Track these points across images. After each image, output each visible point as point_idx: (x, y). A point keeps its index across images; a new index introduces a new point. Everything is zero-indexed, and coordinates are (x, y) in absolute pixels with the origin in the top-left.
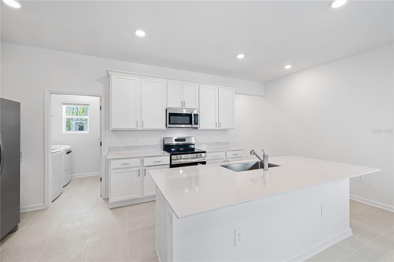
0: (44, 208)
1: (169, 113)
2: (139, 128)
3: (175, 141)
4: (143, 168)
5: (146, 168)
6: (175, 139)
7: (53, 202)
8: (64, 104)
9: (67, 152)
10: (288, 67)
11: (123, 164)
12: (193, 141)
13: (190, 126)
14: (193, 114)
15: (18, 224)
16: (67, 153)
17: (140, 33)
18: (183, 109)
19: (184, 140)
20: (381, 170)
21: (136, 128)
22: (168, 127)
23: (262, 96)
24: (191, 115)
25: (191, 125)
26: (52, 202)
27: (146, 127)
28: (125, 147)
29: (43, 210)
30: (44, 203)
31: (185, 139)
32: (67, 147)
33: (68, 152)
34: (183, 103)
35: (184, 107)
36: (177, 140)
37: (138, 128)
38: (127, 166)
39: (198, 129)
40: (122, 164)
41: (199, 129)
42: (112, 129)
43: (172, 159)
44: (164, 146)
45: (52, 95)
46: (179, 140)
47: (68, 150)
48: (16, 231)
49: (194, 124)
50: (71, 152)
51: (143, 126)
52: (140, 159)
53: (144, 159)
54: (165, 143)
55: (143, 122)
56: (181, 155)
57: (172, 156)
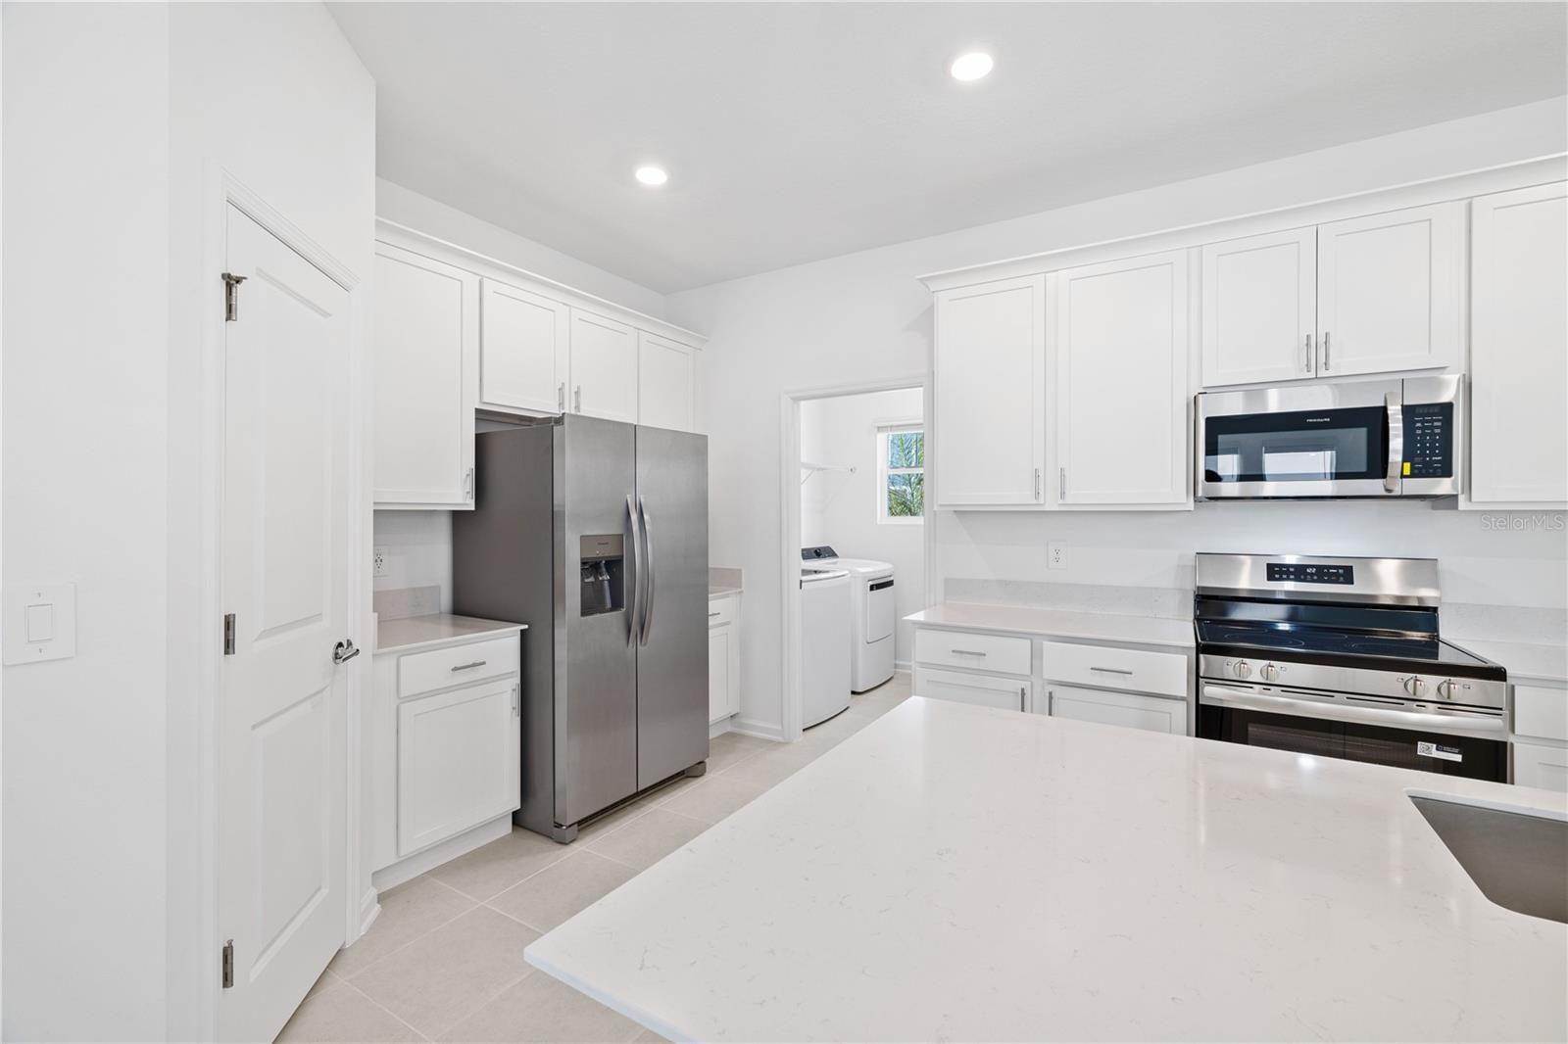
0: (780, 739)
1: (1208, 420)
2: (1051, 505)
3: (1268, 578)
4: (1043, 687)
5: (1058, 691)
6: (1270, 566)
7: (807, 732)
9: (871, 583)
11: (961, 652)
12: (1434, 590)
13: (1375, 486)
14: (1395, 413)
15: (707, 760)
16: (872, 588)
19: (1345, 574)
21: (1035, 502)
22: (1200, 494)
24: (1382, 413)
25: (1380, 482)
26: (804, 730)
27: (1083, 494)
28: (1006, 583)
29: (779, 743)
30: (781, 722)
31: (1348, 569)
32: (879, 569)
33: (876, 585)
34: (1317, 349)
35: (1322, 373)
36: (1280, 572)
37: (1042, 502)
38: (973, 663)
39: (1455, 507)
40: (953, 651)
41: (1463, 504)
42: (942, 505)
43: (1201, 674)
44: (1197, 596)
45: (803, 403)
46: (1299, 572)
47: (878, 576)
48: (702, 775)
49: (1412, 475)
50: (890, 583)
51: (1063, 495)
52: (1029, 642)
53: (1047, 645)
54: (1197, 584)
55: (1063, 476)
56: (1266, 662)
57: (1202, 656)
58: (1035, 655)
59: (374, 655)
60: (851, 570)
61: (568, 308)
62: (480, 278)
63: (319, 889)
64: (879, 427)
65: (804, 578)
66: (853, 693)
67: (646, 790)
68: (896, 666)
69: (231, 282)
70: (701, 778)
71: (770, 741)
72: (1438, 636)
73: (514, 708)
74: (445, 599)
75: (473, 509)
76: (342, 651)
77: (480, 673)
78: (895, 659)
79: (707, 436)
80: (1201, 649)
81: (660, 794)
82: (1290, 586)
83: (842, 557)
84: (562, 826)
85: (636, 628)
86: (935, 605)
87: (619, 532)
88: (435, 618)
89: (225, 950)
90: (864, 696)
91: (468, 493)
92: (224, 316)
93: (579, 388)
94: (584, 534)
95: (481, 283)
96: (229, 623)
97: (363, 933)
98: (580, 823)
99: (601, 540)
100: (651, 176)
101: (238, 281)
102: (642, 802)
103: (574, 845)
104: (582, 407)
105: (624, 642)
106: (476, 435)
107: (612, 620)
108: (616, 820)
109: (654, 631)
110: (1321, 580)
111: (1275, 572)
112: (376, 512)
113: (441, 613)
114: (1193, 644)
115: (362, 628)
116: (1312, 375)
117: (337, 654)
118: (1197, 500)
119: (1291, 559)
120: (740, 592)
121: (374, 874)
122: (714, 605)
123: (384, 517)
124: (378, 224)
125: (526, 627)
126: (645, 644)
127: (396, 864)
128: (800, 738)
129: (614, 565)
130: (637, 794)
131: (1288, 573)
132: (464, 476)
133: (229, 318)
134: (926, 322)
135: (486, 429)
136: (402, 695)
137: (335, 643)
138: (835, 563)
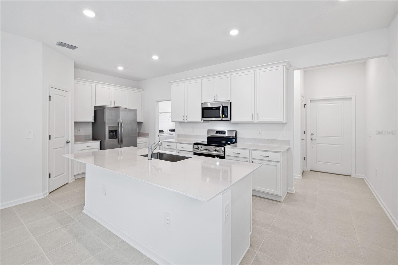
1: (203, 108)
4: (177, 151)
5: (179, 151)
12: (234, 135)
14: (221, 107)
19: (224, 133)
21: (183, 121)
22: (202, 120)
28: (185, 135)
38: (170, 147)
41: (232, 122)
45: (159, 102)
46: (220, 133)
49: (223, 117)
52: (176, 144)
55: (186, 117)
56: (200, 146)
57: (194, 145)
58: (177, 146)
59: (74, 143)
61: (112, 88)
63: (64, 173)
69: (50, 96)
74: (91, 137)
75: (94, 122)
76: (68, 142)
77: (92, 147)
87: (117, 126)
88: (90, 140)
89: (50, 174)
91: (93, 119)
92: (49, 100)
93: (114, 101)
94: (110, 126)
95: (95, 86)
96: (50, 136)
97: (71, 182)
99: (112, 127)
100: (120, 68)
101: (51, 96)
104: (115, 104)
105: (118, 144)
106: (95, 110)
107: (115, 140)
111: (217, 133)
112: (74, 123)
113: (90, 139)
115: (72, 139)
116: (215, 101)
120: (149, 137)
121: (74, 175)
123: (75, 124)
125: (101, 141)
126: (122, 144)
127: (78, 174)
129: (116, 131)
132: (92, 117)
133: (50, 100)
136: (79, 150)
137: (66, 141)
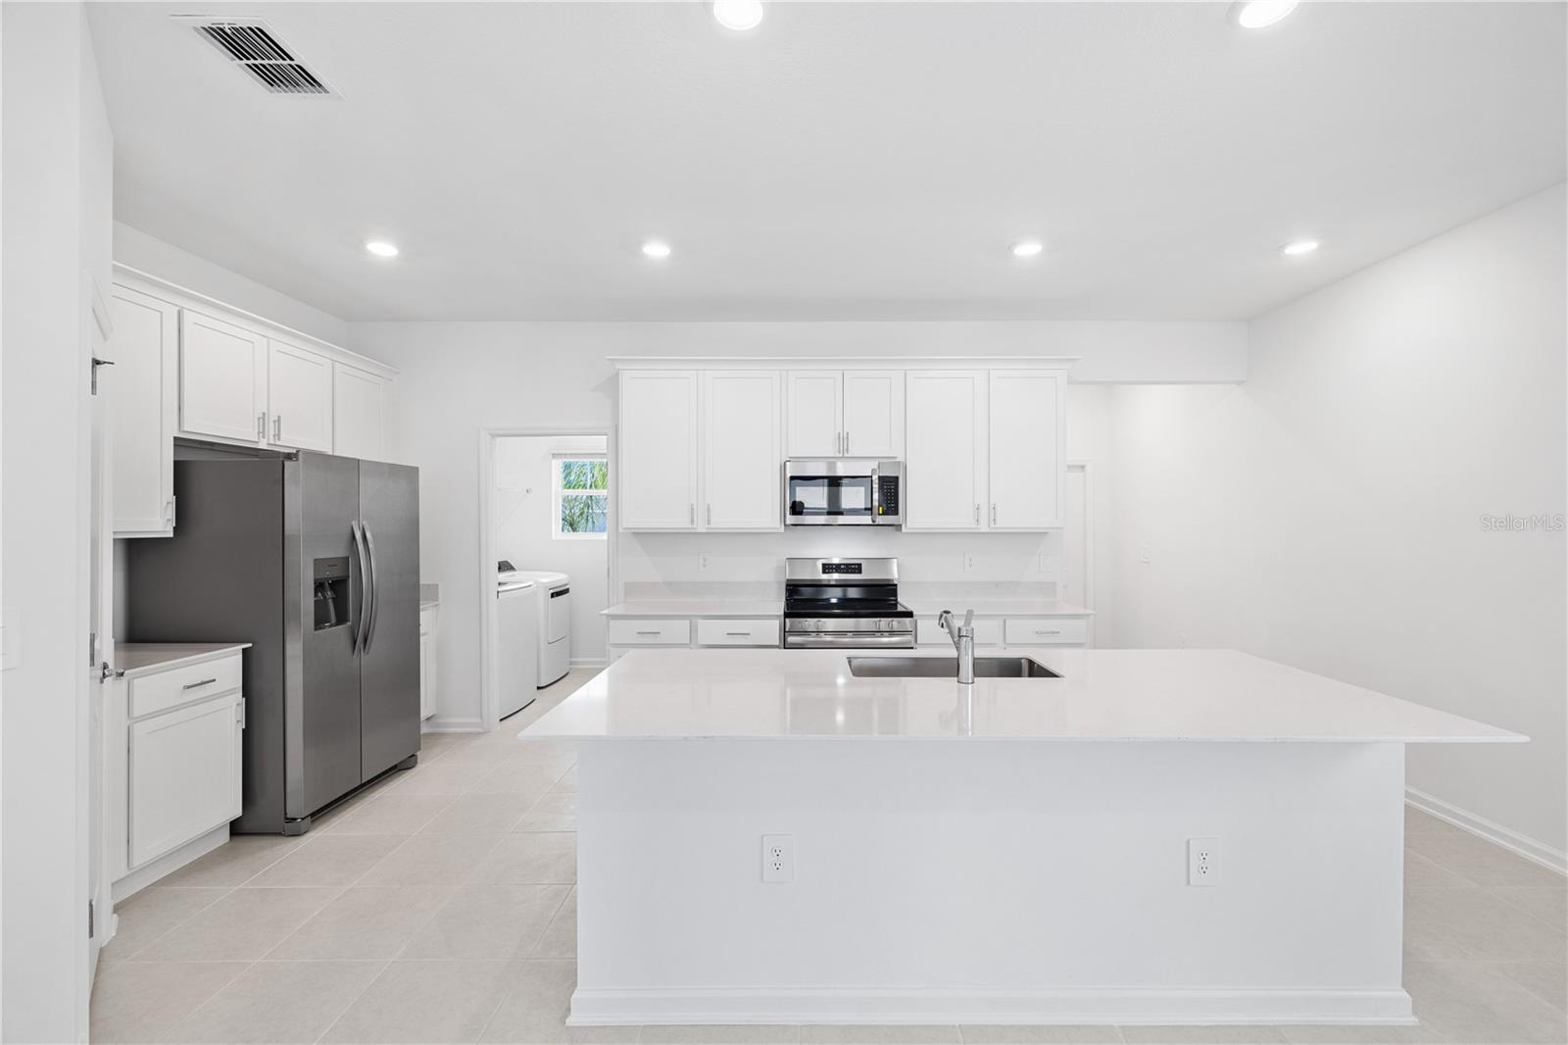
0: (480, 730)
1: (791, 477)
2: (701, 528)
3: (824, 572)
6: (824, 565)
7: (504, 721)
8: (554, 455)
9: (552, 591)
10: (1302, 248)
11: (643, 633)
12: (894, 574)
13: (868, 519)
14: (875, 477)
15: (418, 753)
16: (552, 596)
17: (657, 250)
18: (835, 463)
19: (856, 568)
20: (1525, 739)
22: (788, 522)
23: (1240, 383)
24: (870, 479)
25: (870, 517)
26: (501, 720)
27: (722, 521)
28: (670, 583)
29: (479, 733)
30: (481, 717)
31: (860, 565)
32: (558, 579)
33: (556, 593)
34: (843, 440)
35: (846, 455)
36: (829, 569)
37: (695, 526)
38: (651, 640)
39: (900, 531)
40: (639, 633)
41: (904, 529)
42: (626, 529)
43: (787, 630)
44: (787, 585)
45: (498, 439)
46: (837, 568)
47: (556, 585)
48: (413, 767)
49: (884, 514)
50: (566, 591)
51: (709, 522)
52: (688, 622)
53: (701, 623)
54: (787, 577)
55: (709, 510)
56: (816, 620)
57: (787, 620)
58: (693, 630)
60: (536, 580)
61: (266, 340)
62: (178, 308)
64: (553, 454)
65: (501, 589)
66: (539, 688)
67: (369, 782)
68: (571, 663)
70: (410, 771)
71: (470, 734)
72: (896, 600)
73: (238, 721)
75: (171, 535)
77: (210, 689)
78: (571, 656)
79: (417, 468)
80: (787, 615)
81: (378, 786)
82: (836, 576)
83: (521, 570)
84: (295, 819)
85: (359, 640)
86: (618, 603)
87: (346, 555)
90: (547, 689)
91: (168, 520)
92: (91, 391)
93: (279, 417)
94: (318, 557)
95: (180, 314)
97: (114, 934)
98: (312, 815)
99: (330, 562)
100: (383, 249)
102: (364, 794)
103: (308, 835)
104: (282, 435)
105: (350, 651)
106: (175, 462)
107: (338, 634)
108: (341, 812)
109: (377, 643)
110: (847, 572)
111: (828, 568)
114: (782, 613)
116: (841, 455)
117: (104, 674)
118: (785, 525)
119: (836, 561)
120: (436, 605)
121: (113, 884)
122: (423, 616)
124: (115, 269)
125: (250, 645)
126: (369, 655)
127: (128, 876)
128: (498, 727)
129: (339, 584)
130: (362, 786)
131: (832, 569)
132: (165, 504)
133: (93, 392)
134: (611, 387)
135: (188, 456)
136: (135, 715)
138: (513, 576)
